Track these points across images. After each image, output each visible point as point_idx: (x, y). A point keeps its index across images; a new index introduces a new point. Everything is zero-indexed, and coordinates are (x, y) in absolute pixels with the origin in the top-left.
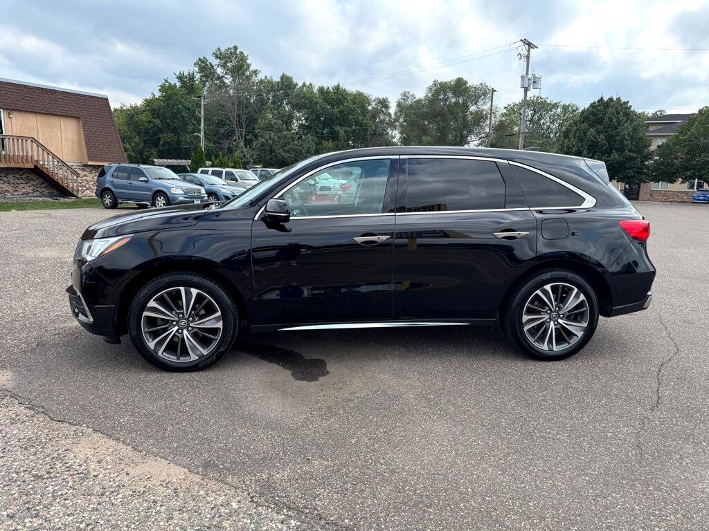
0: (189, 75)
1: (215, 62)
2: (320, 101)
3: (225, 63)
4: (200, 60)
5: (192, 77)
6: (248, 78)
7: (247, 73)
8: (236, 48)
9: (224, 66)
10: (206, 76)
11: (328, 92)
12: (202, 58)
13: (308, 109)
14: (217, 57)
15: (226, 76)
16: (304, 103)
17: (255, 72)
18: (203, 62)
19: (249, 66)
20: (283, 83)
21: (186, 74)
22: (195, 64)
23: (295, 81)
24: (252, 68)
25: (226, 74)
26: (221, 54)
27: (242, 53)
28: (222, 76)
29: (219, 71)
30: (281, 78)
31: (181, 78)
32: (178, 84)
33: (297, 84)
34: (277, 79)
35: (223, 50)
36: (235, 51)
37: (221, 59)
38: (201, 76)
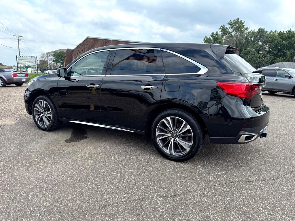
0: (216, 33)
1: (228, 26)
2: (278, 38)
3: (233, 26)
4: (222, 26)
5: (217, 34)
6: (243, 32)
7: (243, 29)
8: (238, 19)
9: (232, 28)
10: (224, 33)
11: (283, 33)
12: (223, 25)
13: (270, 43)
14: (229, 24)
15: (233, 32)
16: (269, 41)
17: (247, 29)
18: (223, 27)
19: (243, 26)
20: (259, 32)
21: (215, 33)
22: (220, 28)
23: (266, 30)
24: (245, 27)
25: (233, 31)
26: (231, 23)
27: (241, 21)
28: (231, 32)
29: (230, 30)
30: (259, 30)
31: (212, 35)
32: (211, 38)
33: (267, 32)
34: (257, 30)
35: (232, 21)
36: (238, 20)
37: (231, 25)
38: (222, 33)
